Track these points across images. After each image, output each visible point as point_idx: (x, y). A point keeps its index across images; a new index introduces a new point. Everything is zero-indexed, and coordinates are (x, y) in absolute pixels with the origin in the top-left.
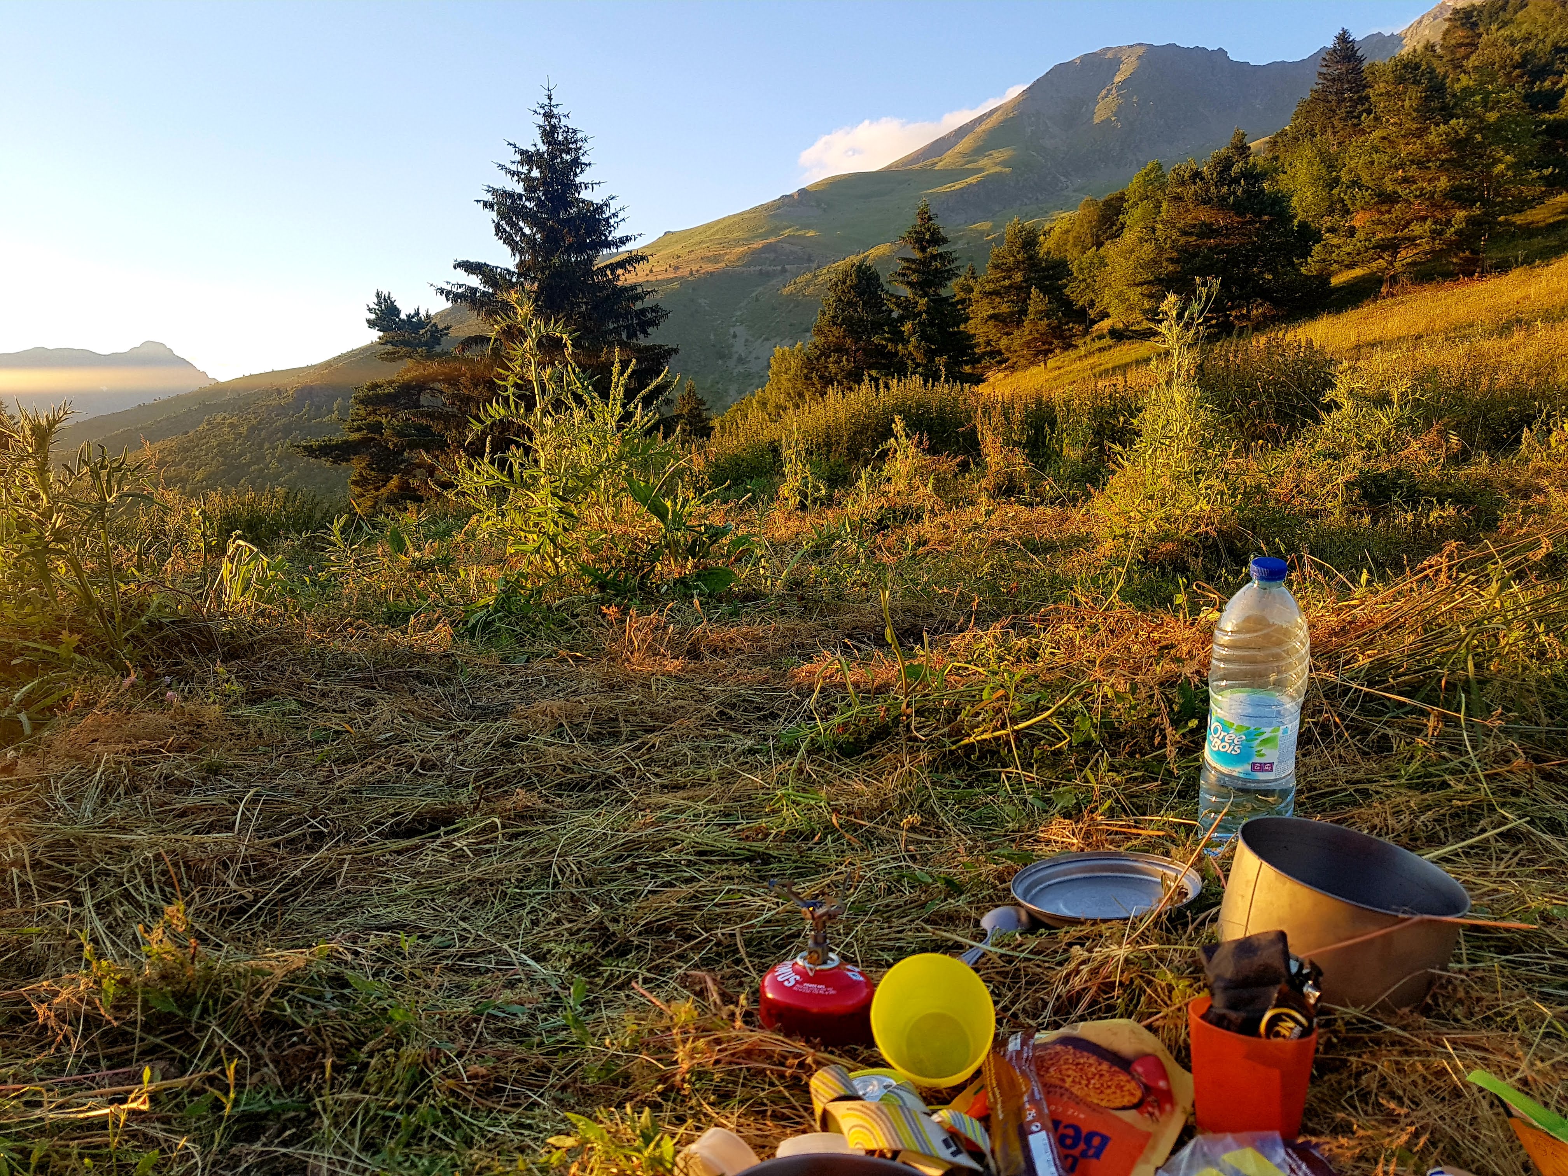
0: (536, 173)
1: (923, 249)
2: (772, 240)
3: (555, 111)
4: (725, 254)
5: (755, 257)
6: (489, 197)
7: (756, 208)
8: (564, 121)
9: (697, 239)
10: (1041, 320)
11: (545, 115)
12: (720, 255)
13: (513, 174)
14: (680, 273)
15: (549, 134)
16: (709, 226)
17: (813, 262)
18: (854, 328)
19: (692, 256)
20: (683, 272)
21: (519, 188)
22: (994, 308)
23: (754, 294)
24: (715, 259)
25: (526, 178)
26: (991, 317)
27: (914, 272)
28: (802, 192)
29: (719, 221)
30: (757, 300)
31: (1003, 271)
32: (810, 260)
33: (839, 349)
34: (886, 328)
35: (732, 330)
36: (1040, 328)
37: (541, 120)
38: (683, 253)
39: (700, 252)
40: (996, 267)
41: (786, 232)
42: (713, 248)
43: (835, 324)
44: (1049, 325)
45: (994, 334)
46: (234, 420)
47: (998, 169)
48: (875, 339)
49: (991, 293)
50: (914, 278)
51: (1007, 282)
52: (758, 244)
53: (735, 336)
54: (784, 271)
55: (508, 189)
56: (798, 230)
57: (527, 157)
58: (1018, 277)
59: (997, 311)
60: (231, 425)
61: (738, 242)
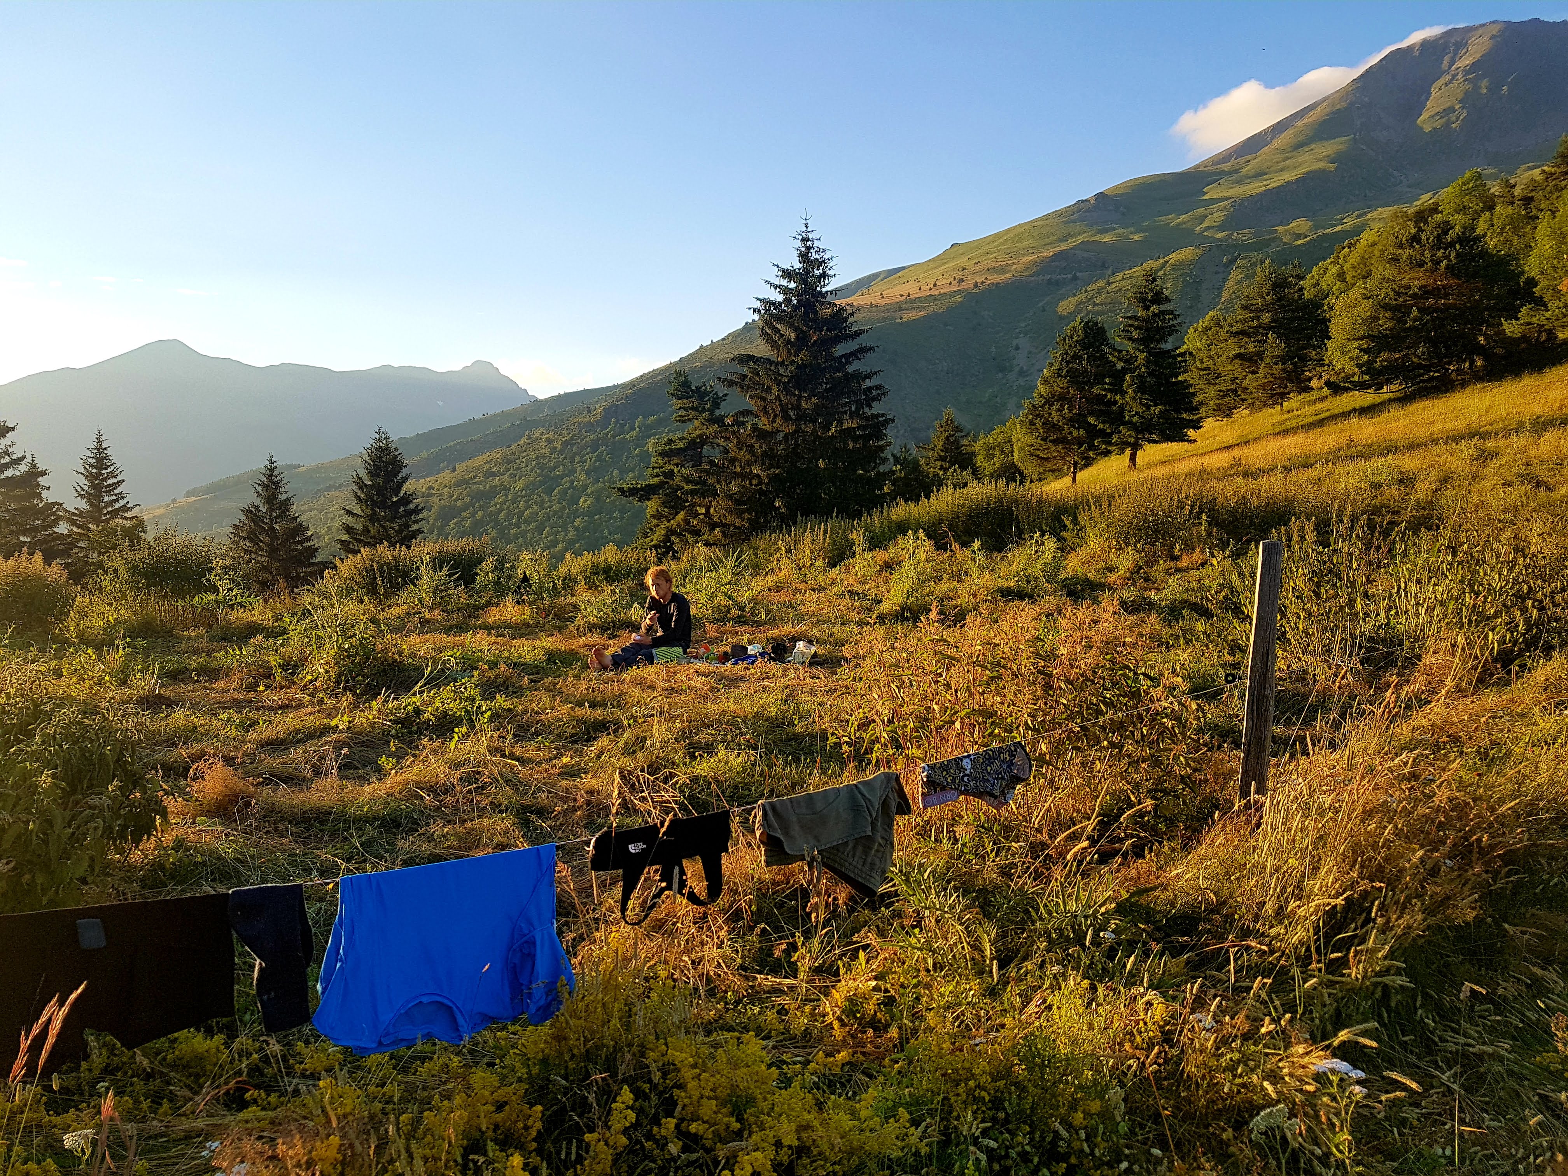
0: (793, 285)
1: (1147, 308)
2: (1064, 246)
3: (811, 236)
4: (1013, 264)
5: (1046, 266)
6: (758, 305)
7: (1049, 215)
8: (816, 244)
9: (984, 249)
10: (1276, 364)
11: (803, 240)
12: (1007, 265)
13: (776, 287)
14: (964, 286)
15: (804, 256)
16: (998, 236)
17: (1107, 268)
18: (1076, 378)
19: (978, 267)
20: (968, 285)
21: (780, 298)
22: (1240, 347)
23: (1041, 304)
24: (1002, 270)
25: (785, 290)
26: (1238, 356)
27: (1137, 328)
28: (1101, 196)
29: (1009, 230)
30: (1044, 310)
31: (1251, 311)
32: (1104, 266)
33: (1062, 398)
34: (1107, 380)
35: (1014, 343)
36: (1274, 372)
37: (799, 244)
38: (969, 265)
39: (986, 263)
40: (1245, 308)
41: (1080, 239)
42: (1000, 259)
43: (1059, 375)
44: (1283, 370)
45: (1239, 373)
46: (550, 435)
47: (1320, 165)
48: (1096, 390)
49: (1237, 333)
50: (1135, 335)
51: (1255, 323)
52: (1048, 253)
53: (1017, 348)
54: (1075, 278)
55: (772, 299)
56: (1093, 235)
57: (787, 274)
58: (1266, 318)
59: (1242, 350)
60: (549, 440)
61: (1027, 252)
